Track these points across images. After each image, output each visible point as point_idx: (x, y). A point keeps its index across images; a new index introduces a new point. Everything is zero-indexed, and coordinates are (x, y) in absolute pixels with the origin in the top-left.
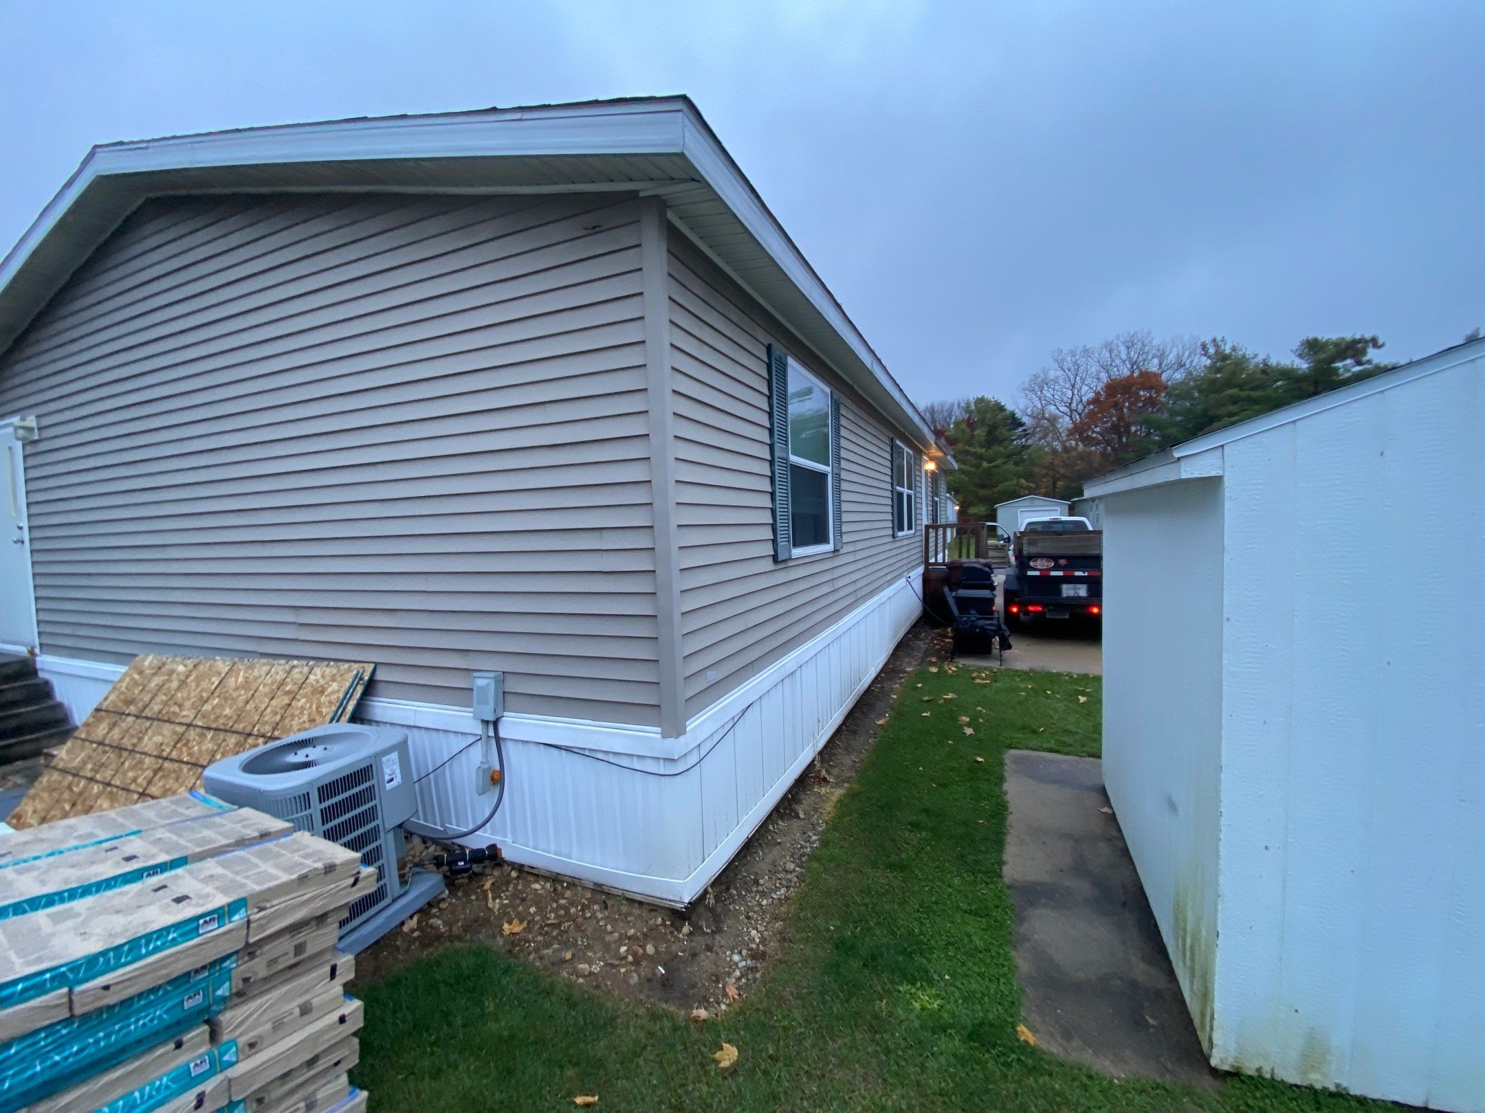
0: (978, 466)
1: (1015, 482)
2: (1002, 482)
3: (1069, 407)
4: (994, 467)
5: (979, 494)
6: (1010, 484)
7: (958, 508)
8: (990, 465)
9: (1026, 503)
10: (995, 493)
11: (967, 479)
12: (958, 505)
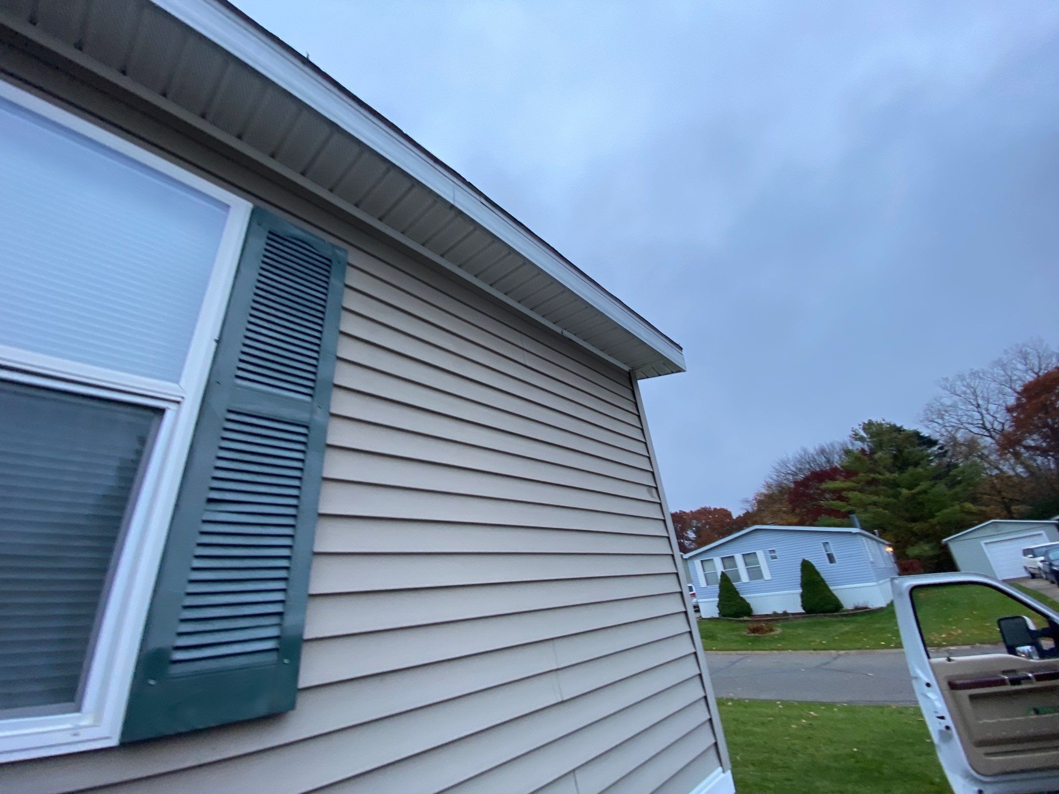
0: (896, 496)
1: (957, 507)
2: (938, 511)
4: (919, 493)
5: (915, 529)
6: (952, 511)
7: (890, 549)
8: (913, 491)
9: (989, 531)
10: (935, 525)
11: (886, 511)
12: (890, 546)
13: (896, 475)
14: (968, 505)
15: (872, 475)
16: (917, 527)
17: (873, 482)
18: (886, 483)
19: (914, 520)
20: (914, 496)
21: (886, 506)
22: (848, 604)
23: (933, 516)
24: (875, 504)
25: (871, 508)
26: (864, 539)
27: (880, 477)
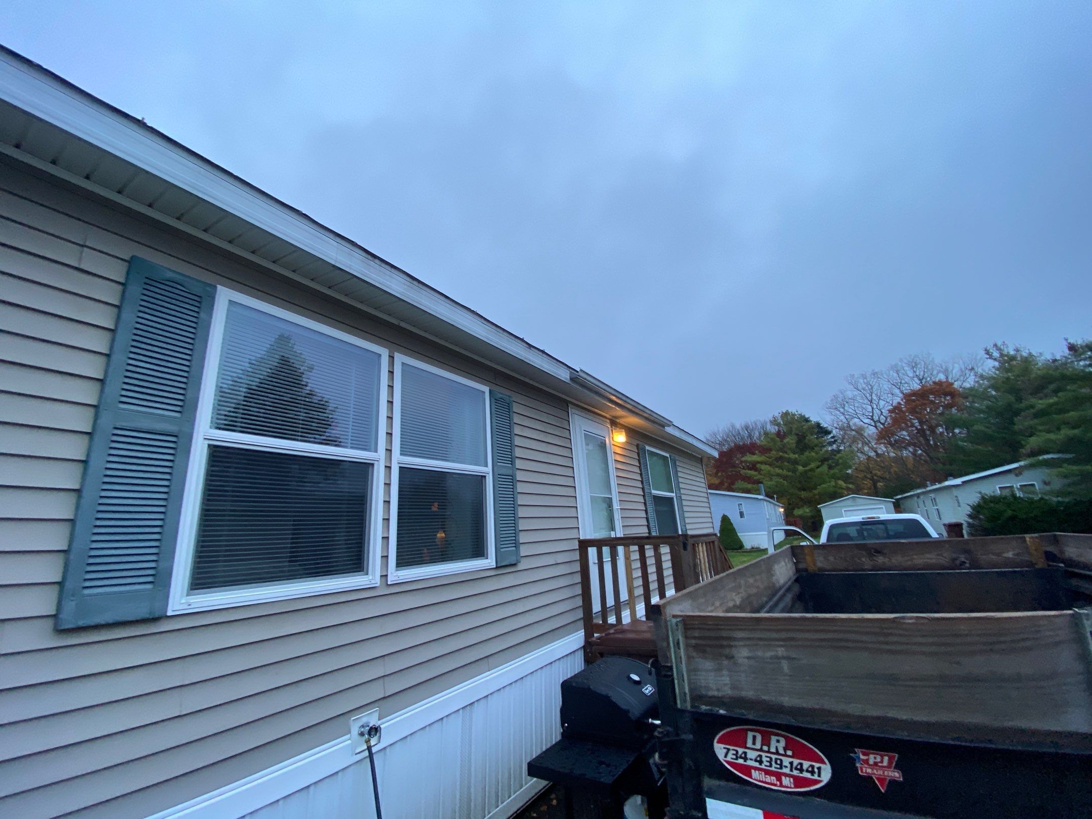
0: (795, 471)
1: (833, 483)
2: (819, 484)
3: (872, 419)
4: (809, 470)
5: (802, 496)
6: (829, 486)
7: (782, 510)
8: (806, 468)
9: (849, 502)
10: (815, 495)
11: (785, 482)
12: (782, 507)
13: (797, 456)
14: (841, 483)
15: (781, 454)
16: (803, 494)
17: (781, 458)
18: (789, 460)
19: (804, 490)
20: (806, 472)
21: (785, 478)
22: (748, 545)
23: (816, 489)
24: (778, 475)
25: (776, 479)
26: (765, 503)
27: (786, 456)
